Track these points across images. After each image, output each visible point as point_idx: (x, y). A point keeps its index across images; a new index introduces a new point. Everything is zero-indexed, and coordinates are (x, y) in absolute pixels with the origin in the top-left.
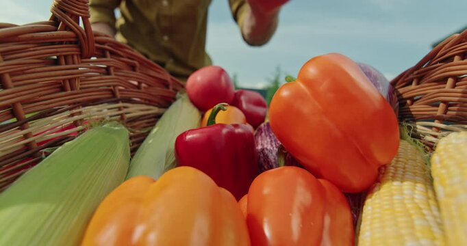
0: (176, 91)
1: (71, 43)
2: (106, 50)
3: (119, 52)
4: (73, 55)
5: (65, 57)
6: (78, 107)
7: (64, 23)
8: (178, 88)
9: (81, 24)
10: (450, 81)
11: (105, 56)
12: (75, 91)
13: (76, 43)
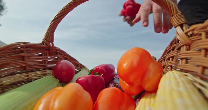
0: (81, 68)
1: (47, 49)
2: (58, 52)
3: (62, 53)
4: (47, 53)
5: (44, 53)
6: (46, 70)
7: (46, 43)
8: (82, 67)
9: (51, 44)
10: (171, 59)
11: (57, 54)
12: (45, 64)
13: (48, 49)
